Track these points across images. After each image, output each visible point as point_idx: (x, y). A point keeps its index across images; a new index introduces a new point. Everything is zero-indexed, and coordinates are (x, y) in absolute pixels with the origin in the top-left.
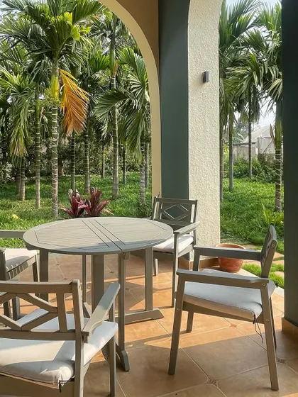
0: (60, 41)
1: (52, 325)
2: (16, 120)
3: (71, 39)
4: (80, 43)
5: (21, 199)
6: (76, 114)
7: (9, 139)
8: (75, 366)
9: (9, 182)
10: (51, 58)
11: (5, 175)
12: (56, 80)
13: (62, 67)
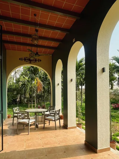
0: (37, 71)
1: (26, 117)
2: (27, 89)
3: (38, 71)
4: (41, 72)
5: (28, 108)
6: (40, 88)
7: (25, 93)
8: (29, 122)
9: (26, 104)
10: (34, 75)
11: (25, 102)
12: (35, 80)
13: (37, 77)
